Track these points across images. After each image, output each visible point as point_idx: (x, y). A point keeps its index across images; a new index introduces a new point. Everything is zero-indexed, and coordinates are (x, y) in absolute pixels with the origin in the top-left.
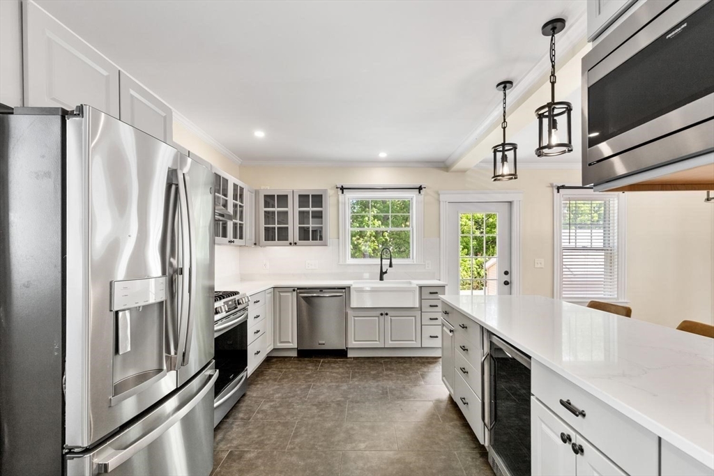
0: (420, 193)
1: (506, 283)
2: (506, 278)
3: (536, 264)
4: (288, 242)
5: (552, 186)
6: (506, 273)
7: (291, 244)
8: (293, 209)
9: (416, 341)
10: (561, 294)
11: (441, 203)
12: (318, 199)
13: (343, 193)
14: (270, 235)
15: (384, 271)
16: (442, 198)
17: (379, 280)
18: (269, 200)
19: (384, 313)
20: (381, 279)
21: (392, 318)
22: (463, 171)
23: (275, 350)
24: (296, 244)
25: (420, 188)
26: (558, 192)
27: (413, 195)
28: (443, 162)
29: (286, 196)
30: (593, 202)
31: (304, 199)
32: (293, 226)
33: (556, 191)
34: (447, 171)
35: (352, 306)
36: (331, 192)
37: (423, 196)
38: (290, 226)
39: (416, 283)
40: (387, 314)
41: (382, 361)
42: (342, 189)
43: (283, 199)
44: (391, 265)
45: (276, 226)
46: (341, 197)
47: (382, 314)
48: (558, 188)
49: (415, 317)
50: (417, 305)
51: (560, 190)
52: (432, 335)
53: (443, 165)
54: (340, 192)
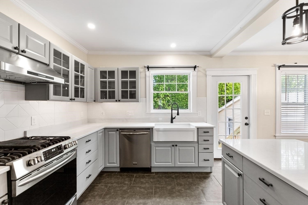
0: (195, 70)
1: (246, 124)
2: (246, 121)
3: (265, 113)
4: (115, 100)
5: (275, 66)
6: (246, 118)
7: (116, 101)
8: (118, 80)
9: (195, 162)
10: (280, 131)
11: (208, 76)
12: (133, 74)
13: (148, 70)
14: (104, 96)
15: (173, 117)
16: (208, 73)
17: (170, 123)
18: (103, 74)
19: (174, 144)
20: (172, 122)
21: (180, 148)
22: (221, 57)
23: (105, 168)
24: (119, 101)
25: (195, 67)
26: (279, 69)
27: (190, 72)
28: (209, 51)
29: (114, 72)
30: (299, 76)
31: (124, 74)
32: (118, 89)
33: (277, 69)
34: (211, 57)
35: (154, 141)
36: (141, 70)
37: (196, 72)
38: (116, 90)
39: (194, 125)
40: (176, 146)
41: (174, 176)
42: (148, 68)
43: (112, 74)
44: (178, 114)
45: (108, 90)
46: (147, 73)
47: (173, 146)
48: (279, 67)
49: (194, 147)
50: (196, 140)
51: (281, 68)
52: (205, 159)
53: (209, 54)
54: (147, 70)
